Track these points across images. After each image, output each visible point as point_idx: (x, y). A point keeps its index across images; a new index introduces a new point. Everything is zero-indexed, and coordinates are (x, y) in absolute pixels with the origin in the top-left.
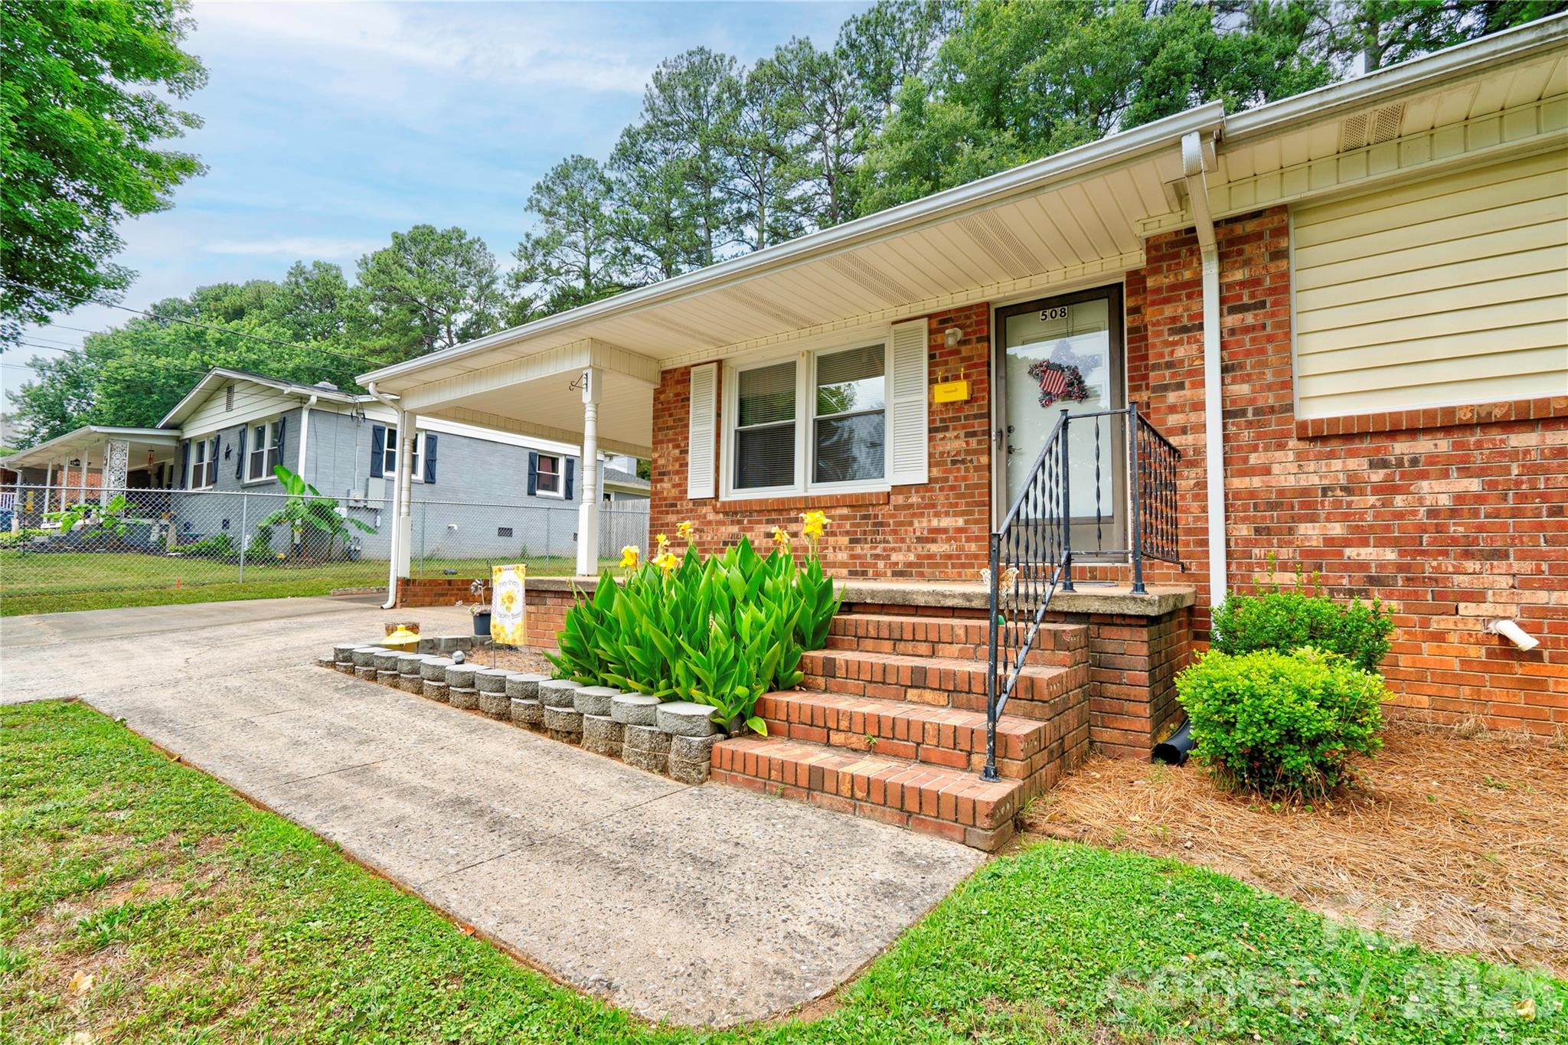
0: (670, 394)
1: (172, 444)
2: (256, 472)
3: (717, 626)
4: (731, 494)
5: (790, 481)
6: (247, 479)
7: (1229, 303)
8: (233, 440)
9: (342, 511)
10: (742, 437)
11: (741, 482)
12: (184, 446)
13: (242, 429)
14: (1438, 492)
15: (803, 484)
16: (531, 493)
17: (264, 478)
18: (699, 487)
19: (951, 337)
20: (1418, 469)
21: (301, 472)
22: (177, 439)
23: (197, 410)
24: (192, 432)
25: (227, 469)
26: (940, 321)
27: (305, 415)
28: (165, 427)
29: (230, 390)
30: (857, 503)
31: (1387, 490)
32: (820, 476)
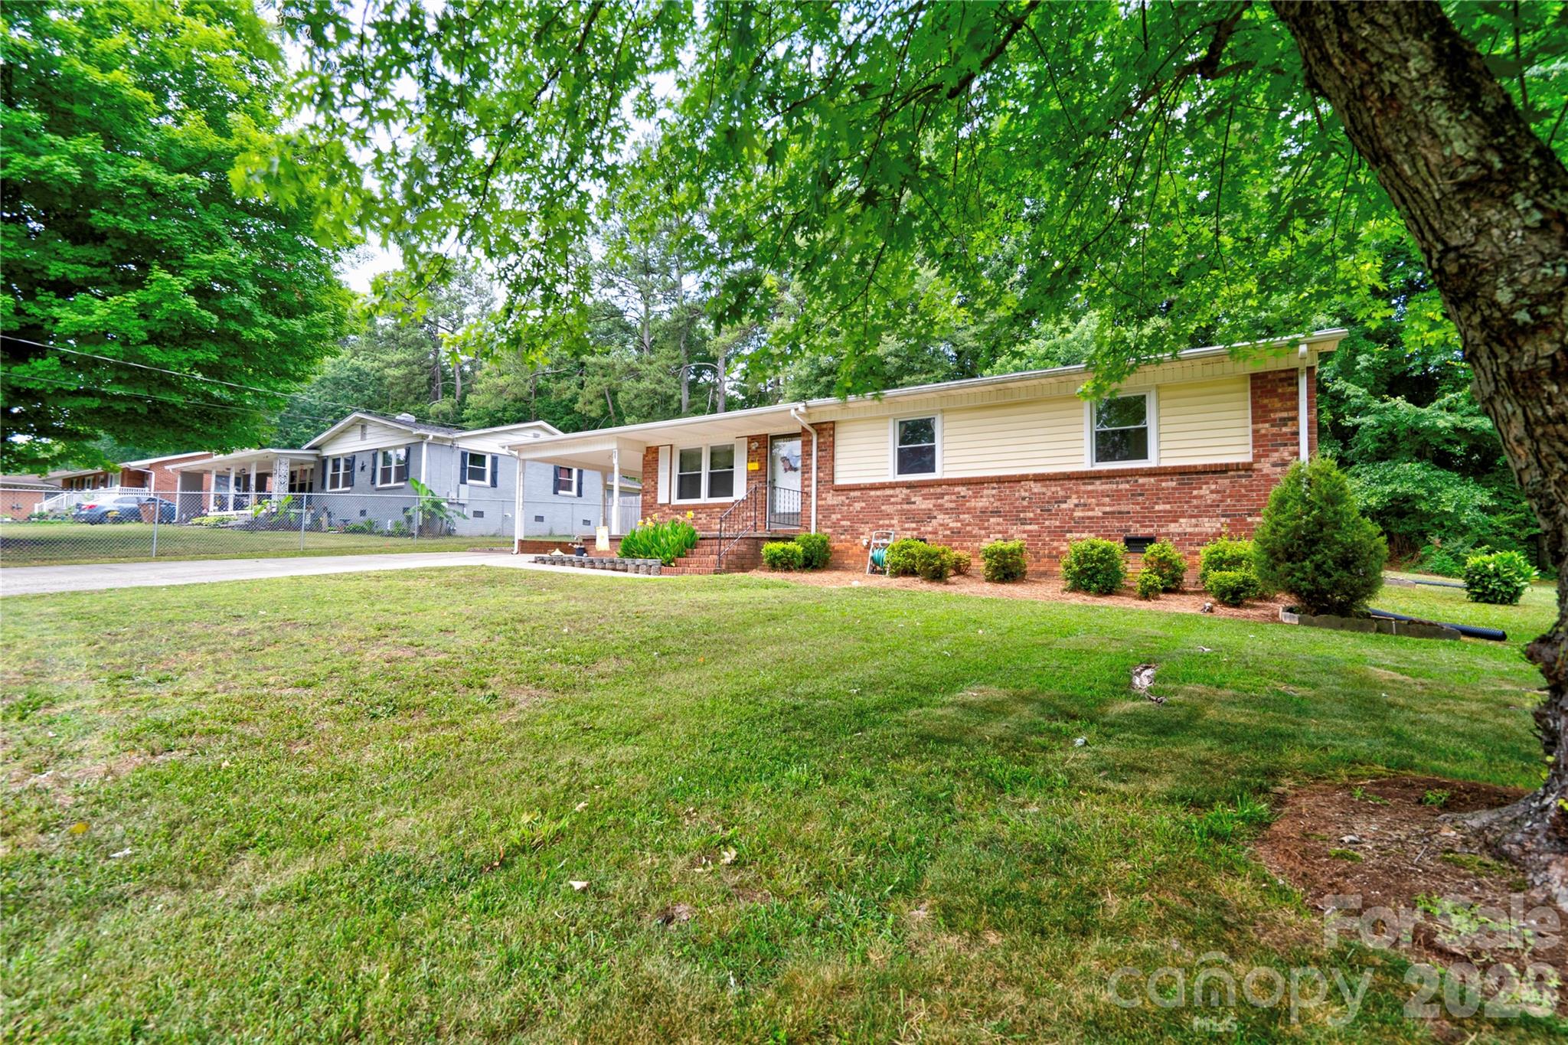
0: (650, 457)
1: (313, 459)
2: (386, 478)
3: (663, 540)
4: (676, 502)
5: (699, 496)
6: (378, 485)
7: (819, 449)
8: (368, 460)
9: (445, 504)
10: (681, 478)
11: (680, 497)
12: (324, 461)
13: (374, 454)
14: (858, 506)
15: (704, 498)
16: (556, 493)
17: (392, 484)
18: (663, 498)
19: (754, 445)
20: (855, 500)
21: (423, 481)
22: (317, 456)
23: (333, 438)
24: (330, 452)
25: (361, 478)
26: (752, 439)
27: (425, 447)
28: (310, 448)
29: (363, 427)
30: (723, 506)
31: (849, 505)
32: (711, 495)
